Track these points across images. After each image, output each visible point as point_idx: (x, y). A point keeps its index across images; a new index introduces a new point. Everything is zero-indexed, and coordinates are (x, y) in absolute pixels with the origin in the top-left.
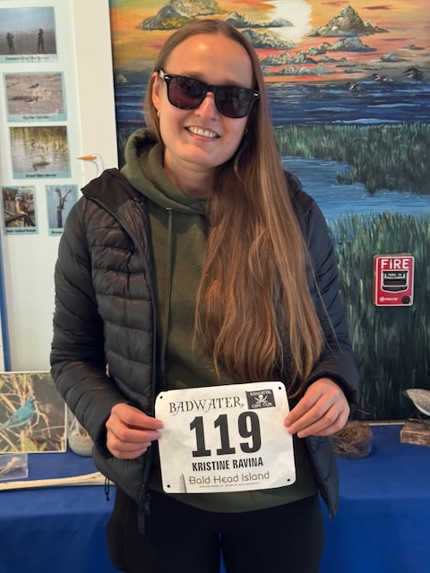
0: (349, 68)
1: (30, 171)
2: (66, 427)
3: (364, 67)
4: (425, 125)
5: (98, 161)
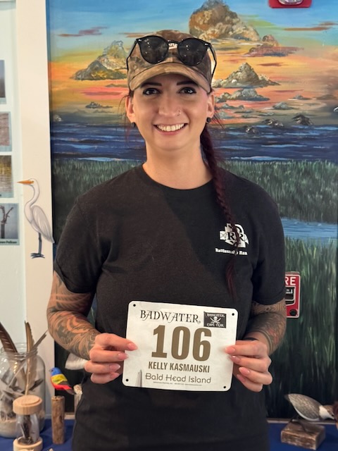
0: (246, 114)
3: (258, 113)
4: (311, 163)
5: (35, 184)
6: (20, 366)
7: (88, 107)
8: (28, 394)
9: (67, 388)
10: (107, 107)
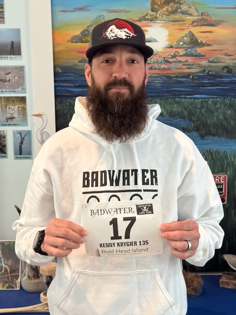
0: (190, 66)
2: (20, 274)
3: (198, 65)
4: (233, 99)
5: (44, 117)
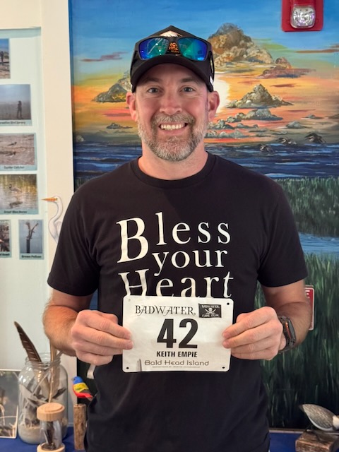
0: (260, 133)
1: (8, 208)
2: (17, 417)
3: (272, 132)
4: (323, 179)
5: (59, 201)
6: (44, 375)
7: (108, 127)
8: (51, 402)
9: (88, 396)
10: (127, 128)
